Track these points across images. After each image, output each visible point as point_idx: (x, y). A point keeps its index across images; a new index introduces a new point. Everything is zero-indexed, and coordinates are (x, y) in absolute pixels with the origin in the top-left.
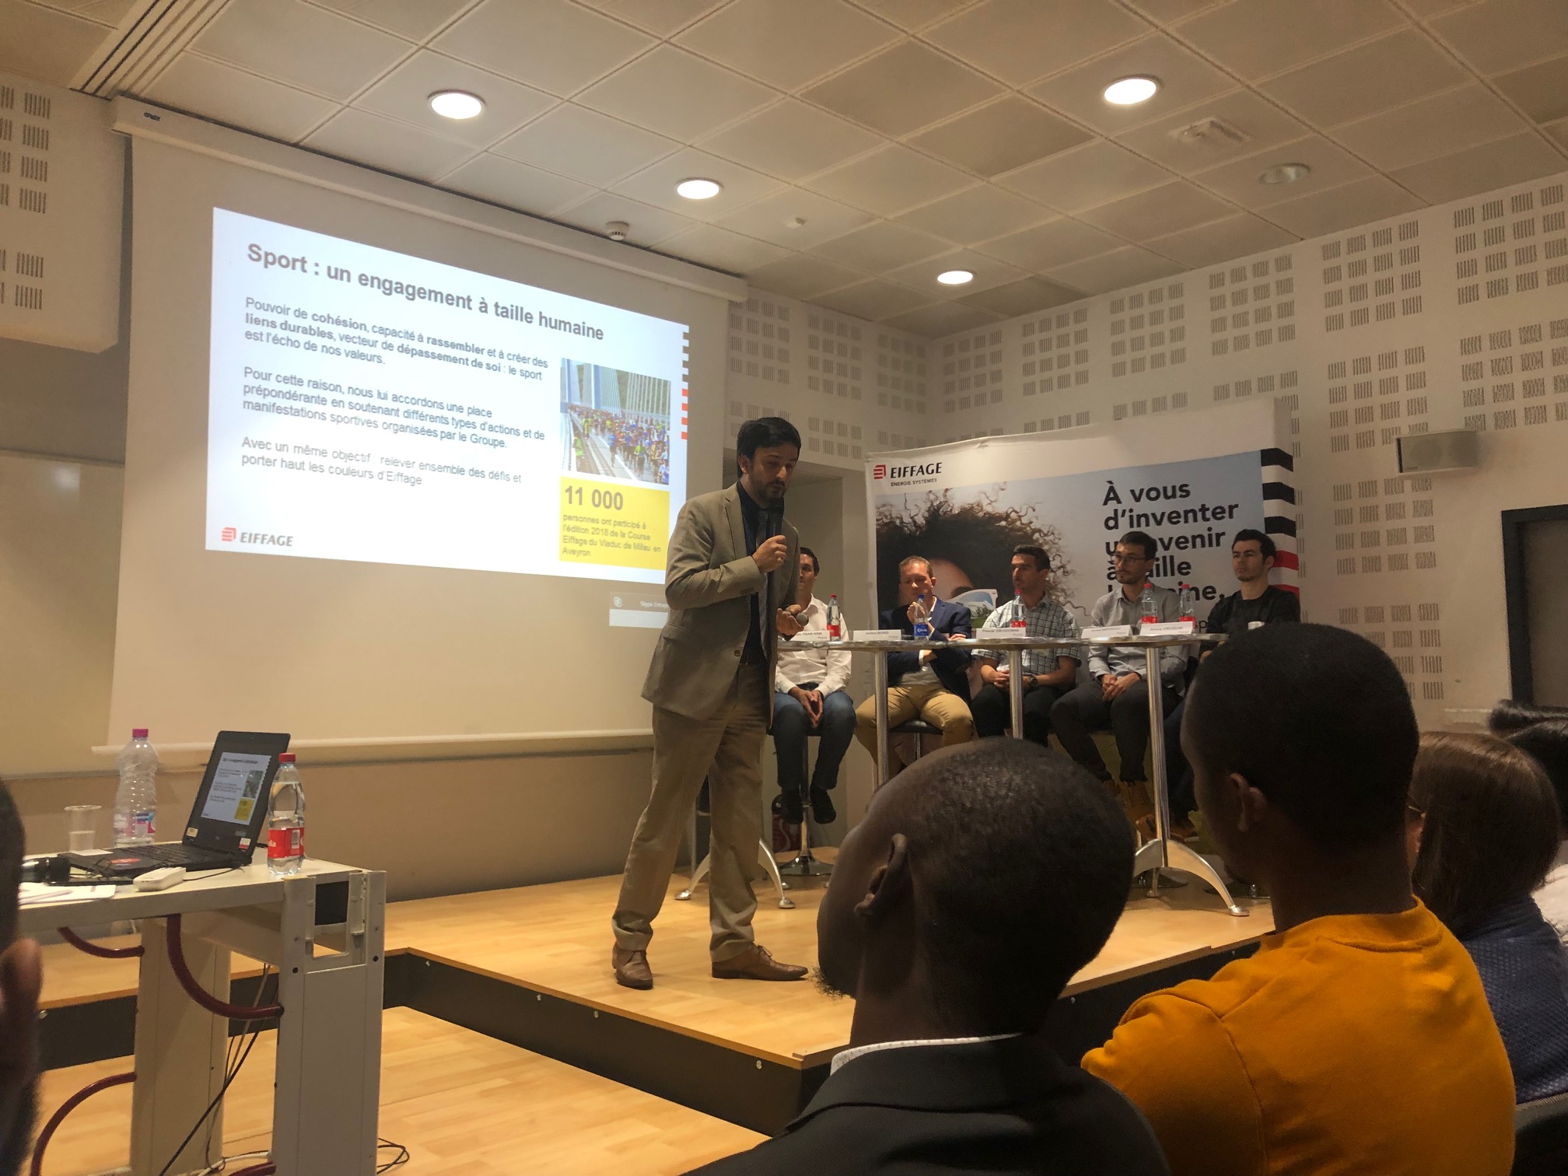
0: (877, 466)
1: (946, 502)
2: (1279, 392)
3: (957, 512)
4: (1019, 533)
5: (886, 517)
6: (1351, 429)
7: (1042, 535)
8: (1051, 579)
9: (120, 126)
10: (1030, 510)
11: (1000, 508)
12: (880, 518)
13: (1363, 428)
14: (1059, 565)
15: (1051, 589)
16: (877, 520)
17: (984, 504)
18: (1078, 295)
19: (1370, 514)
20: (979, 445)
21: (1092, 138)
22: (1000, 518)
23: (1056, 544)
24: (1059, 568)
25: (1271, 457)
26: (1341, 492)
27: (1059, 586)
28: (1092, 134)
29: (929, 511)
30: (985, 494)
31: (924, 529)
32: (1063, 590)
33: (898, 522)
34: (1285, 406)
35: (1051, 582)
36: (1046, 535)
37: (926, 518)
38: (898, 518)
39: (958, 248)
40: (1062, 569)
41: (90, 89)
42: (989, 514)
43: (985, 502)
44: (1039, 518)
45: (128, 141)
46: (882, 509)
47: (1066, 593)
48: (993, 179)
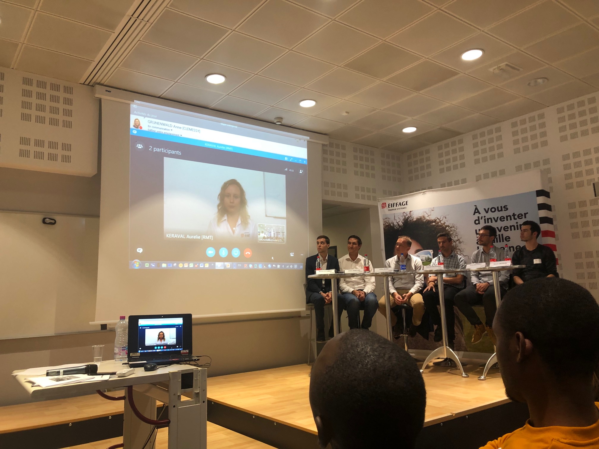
0: (383, 203)
1: (410, 216)
2: (543, 167)
3: (415, 220)
4: (440, 227)
5: (387, 223)
6: (574, 180)
7: (450, 228)
8: (454, 245)
9: (97, 96)
10: (444, 218)
11: (432, 218)
12: (385, 223)
13: (579, 179)
14: (457, 239)
15: (454, 249)
16: (384, 224)
17: (426, 217)
18: (459, 134)
19: (584, 214)
20: (422, 193)
21: (459, 73)
22: (432, 222)
23: (455, 231)
24: (457, 240)
25: (540, 193)
26: (572, 205)
27: (457, 248)
28: (458, 72)
29: (404, 220)
30: (426, 212)
31: (402, 227)
32: (459, 249)
33: (392, 225)
34: (545, 173)
35: (454, 246)
36: (451, 228)
37: (403, 223)
38: (392, 223)
39: (410, 119)
40: (458, 241)
41: (87, 83)
42: (428, 220)
43: (426, 216)
44: (448, 222)
45: (100, 100)
46: (385, 220)
47: (460, 250)
48: (421, 92)
